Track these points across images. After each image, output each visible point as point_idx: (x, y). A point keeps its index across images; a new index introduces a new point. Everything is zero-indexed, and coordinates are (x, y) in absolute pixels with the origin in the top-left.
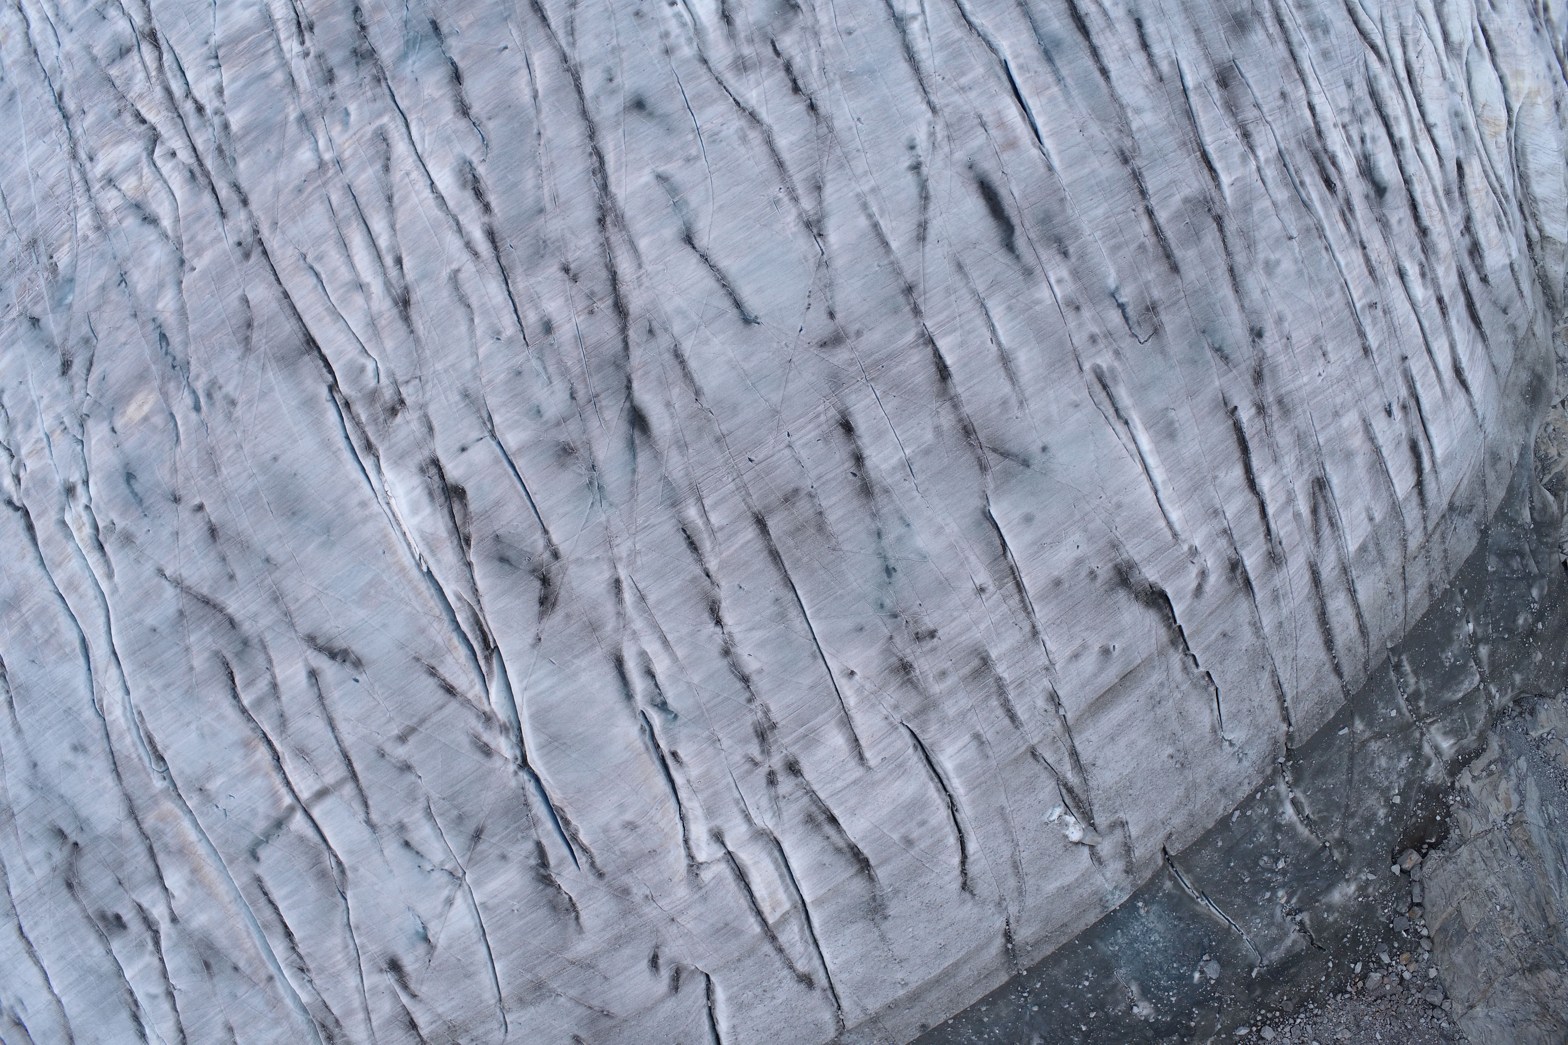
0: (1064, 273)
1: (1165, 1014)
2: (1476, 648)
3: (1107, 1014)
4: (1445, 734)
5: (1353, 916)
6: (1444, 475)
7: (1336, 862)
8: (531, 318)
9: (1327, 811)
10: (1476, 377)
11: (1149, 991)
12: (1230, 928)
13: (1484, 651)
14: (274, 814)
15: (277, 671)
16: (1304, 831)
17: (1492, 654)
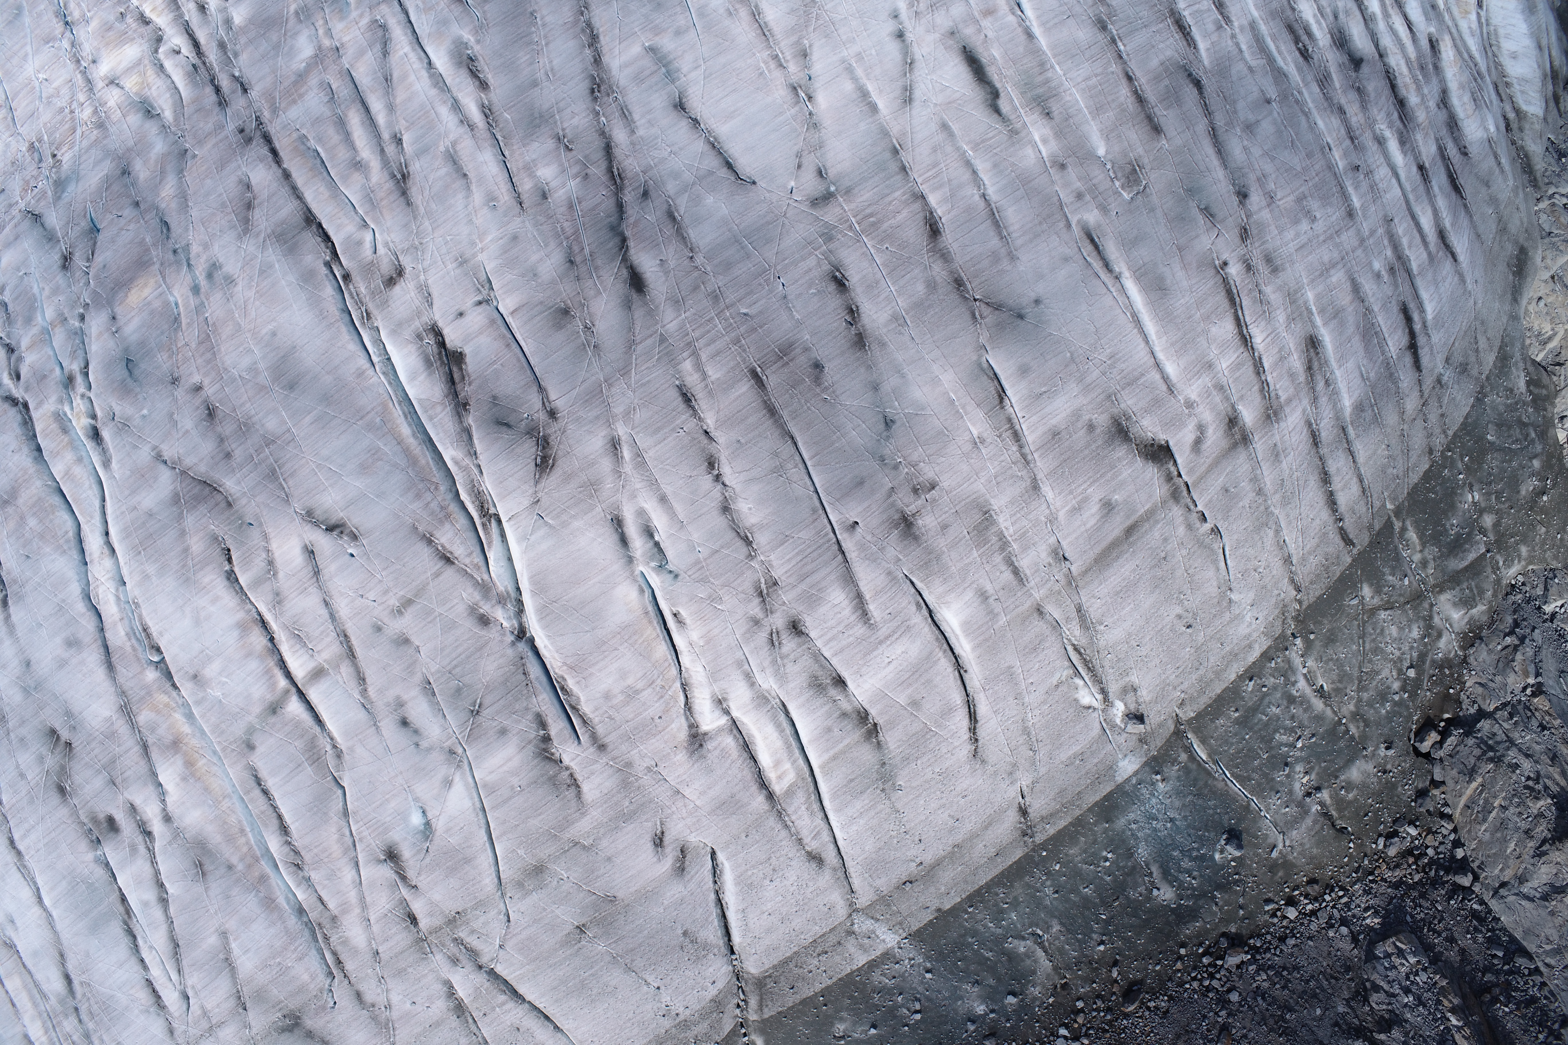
0: (1047, 131)
1: (1188, 898)
2: (1480, 516)
3: (1127, 898)
4: (1455, 605)
5: (1373, 794)
6: (1437, 337)
7: (1352, 738)
8: (526, 186)
9: (1340, 681)
10: (1460, 243)
11: (1170, 874)
12: (1249, 805)
13: (1488, 520)
14: (270, 697)
15: (274, 546)
16: (1318, 704)
17: (1497, 525)
